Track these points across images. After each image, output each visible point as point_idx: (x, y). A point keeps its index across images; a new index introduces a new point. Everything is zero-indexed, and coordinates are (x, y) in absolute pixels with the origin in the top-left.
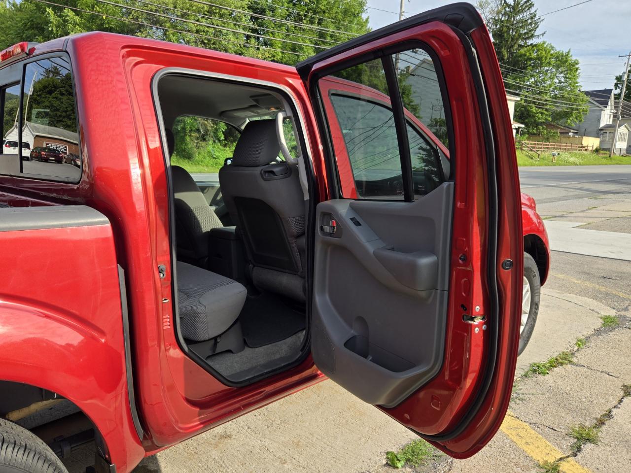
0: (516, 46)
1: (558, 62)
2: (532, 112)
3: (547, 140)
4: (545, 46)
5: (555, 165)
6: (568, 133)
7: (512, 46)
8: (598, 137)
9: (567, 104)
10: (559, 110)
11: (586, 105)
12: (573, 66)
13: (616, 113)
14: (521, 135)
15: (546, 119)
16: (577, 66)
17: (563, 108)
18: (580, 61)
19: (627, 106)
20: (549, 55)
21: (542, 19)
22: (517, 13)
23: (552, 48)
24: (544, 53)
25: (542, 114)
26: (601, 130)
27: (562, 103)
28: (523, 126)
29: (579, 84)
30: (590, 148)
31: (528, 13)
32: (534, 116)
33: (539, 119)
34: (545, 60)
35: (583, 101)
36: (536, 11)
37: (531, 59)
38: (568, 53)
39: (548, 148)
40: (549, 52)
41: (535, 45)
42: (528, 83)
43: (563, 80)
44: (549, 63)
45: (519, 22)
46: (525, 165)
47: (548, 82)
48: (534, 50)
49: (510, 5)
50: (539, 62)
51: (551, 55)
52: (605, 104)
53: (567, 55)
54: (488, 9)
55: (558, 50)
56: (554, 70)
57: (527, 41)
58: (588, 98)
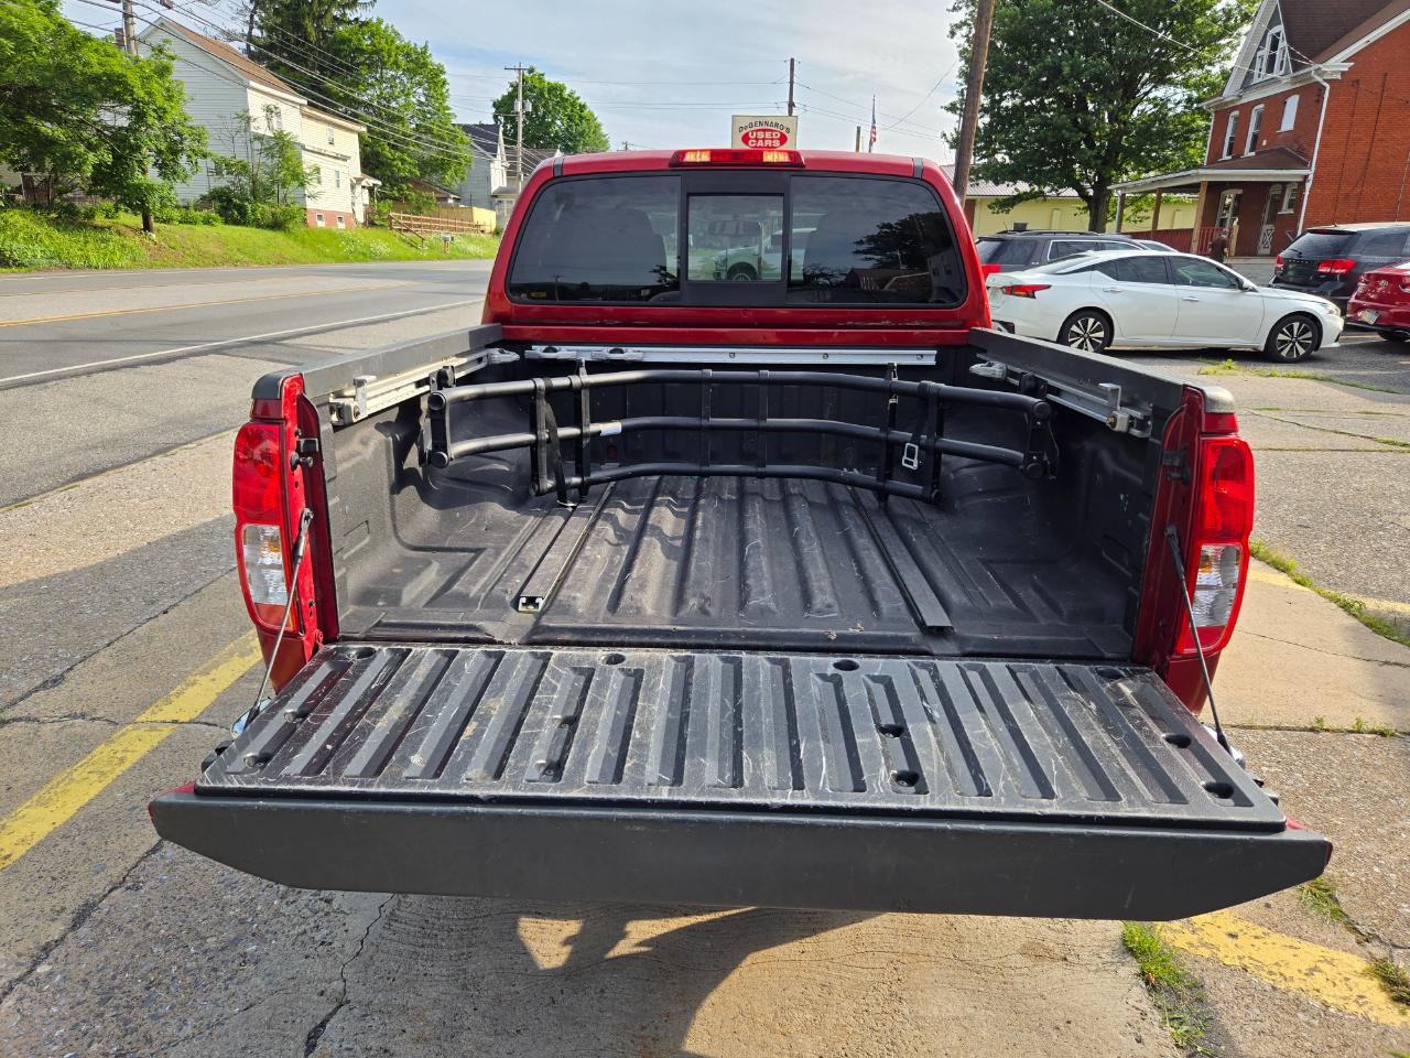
0: (329, 17)
1: (412, 65)
2: (385, 156)
3: (419, 210)
4: (383, 27)
5: (450, 259)
6: (446, 199)
7: (321, 17)
8: (491, 208)
9: (439, 145)
10: (426, 155)
11: (466, 149)
12: (437, 75)
13: (513, 167)
14: (379, 199)
15: (410, 171)
17: (432, 153)
18: (446, 69)
19: (530, 158)
20: (393, 47)
23: (397, 33)
24: (383, 42)
25: (403, 161)
26: (494, 196)
27: (431, 142)
28: (380, 183)
29: (451, 111)
30: (488, 229)
32: (391, 165)
33: (399, 169)
34: (390, 56)
35: (462, 142)
37: (362, 52)
38: (426, 47)
39: (430, 227)
40: (393, 41)
41: (364, 24)
42: (365, 98)
43: (423, 99)
44: (396, 64)
46: (409, 259)
47: (402, 101)
48: (363, 34)
50: (376, 59)
51: (397, 48)
52: (493, 150)
53: (425, 53)
55: (407, 41)
56: (405, 79)
57: (347, 11)
58: (467, 138)
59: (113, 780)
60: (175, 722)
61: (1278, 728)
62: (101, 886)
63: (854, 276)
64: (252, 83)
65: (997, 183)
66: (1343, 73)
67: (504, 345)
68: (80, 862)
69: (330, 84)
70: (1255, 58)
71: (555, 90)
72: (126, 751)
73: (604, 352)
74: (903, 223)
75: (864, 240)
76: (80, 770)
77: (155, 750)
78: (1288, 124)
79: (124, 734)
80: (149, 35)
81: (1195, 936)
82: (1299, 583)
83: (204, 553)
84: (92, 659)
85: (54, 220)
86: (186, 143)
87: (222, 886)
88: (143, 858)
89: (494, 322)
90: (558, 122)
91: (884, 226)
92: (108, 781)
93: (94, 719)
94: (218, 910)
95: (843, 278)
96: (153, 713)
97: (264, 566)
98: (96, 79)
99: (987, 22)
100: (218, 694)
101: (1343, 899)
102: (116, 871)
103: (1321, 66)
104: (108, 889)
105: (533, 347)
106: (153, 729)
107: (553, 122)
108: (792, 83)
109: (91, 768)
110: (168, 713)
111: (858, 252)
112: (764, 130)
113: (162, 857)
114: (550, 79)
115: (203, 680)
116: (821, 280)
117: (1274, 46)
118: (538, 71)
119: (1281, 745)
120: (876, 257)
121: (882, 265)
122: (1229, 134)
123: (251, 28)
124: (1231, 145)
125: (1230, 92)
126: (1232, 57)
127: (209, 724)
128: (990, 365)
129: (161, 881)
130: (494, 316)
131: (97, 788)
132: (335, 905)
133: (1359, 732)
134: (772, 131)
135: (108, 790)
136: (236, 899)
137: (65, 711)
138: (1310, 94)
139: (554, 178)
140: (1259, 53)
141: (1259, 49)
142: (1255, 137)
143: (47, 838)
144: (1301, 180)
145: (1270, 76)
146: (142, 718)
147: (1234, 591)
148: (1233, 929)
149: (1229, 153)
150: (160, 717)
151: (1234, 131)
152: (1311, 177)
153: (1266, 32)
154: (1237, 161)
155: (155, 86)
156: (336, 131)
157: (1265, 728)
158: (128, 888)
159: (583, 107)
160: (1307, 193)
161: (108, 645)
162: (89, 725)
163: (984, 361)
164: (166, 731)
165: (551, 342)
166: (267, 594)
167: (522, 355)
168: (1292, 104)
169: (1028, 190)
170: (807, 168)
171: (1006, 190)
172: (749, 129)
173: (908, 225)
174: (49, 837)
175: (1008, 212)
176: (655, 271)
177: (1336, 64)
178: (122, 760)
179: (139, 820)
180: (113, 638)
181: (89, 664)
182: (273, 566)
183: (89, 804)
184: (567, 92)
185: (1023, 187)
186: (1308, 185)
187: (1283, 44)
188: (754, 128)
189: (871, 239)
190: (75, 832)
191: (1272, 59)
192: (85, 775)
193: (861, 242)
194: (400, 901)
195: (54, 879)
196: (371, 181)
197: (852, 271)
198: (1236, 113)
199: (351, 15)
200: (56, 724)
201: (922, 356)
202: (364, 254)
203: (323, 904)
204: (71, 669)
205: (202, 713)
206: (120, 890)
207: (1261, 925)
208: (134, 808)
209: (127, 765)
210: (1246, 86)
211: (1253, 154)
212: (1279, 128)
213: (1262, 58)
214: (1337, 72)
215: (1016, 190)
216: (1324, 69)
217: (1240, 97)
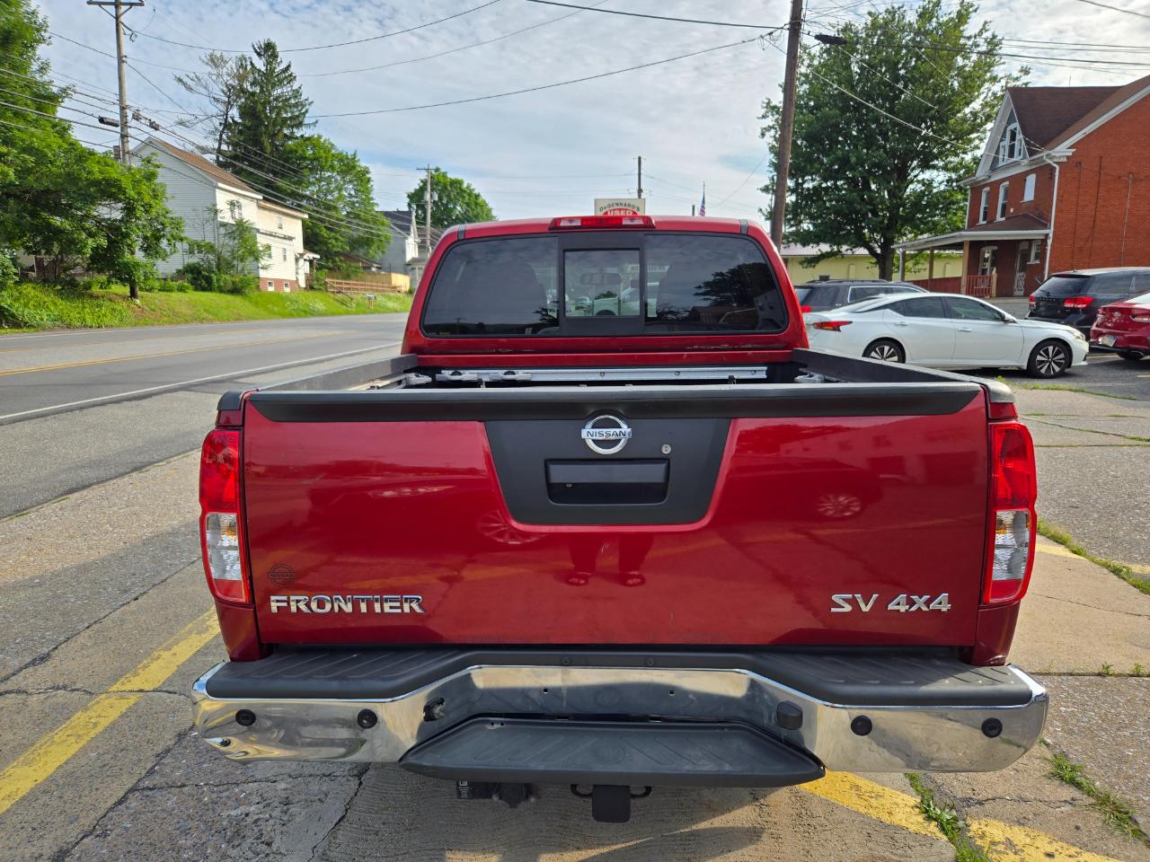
0: (280, 134)
1: (344, 168)
2: (324, 237)
3: (348, 277)
5: (373, 313)
6: (369, 268)
7: (275, 135)
8: (406, 273)
9: (365, 227)
10: (355, 234)
12: (364, 175)
13: (424, 242)
14: (317, 269)
15: (342, 248)
16: (368, 176)
17: (359, 232)
18: (371, 170)
19: (435, 235)
20: (330, 155)
21: (310, 101)
22: (274, 86)
23: (333, 145)
24: (322, 151)
25: (336, 239)
26: (409, 265)
27: (359, 225)
28: (318, 257)
29: (374, 201)
30: (403, 289)
31: (289, 89)
32: (327, 243)
33: (333, 246)
34: (326, 162)
35: (383, 224)
36: (300, 88)
37: (305, 158)
38: (355, 155)
39: (357, 289)
40: (329, 151)
41: (308, 139)
42: (308, 193)
43: (353, 192)
44: (332, 168)
45: (276, 99)
46: (340, 314)
47: (336, 194)
48: (307, 146)
49: (259, 70)
50: (316, 164)
51: (333, 156)
52: (407, 229)
53: (354, 159)
54: (225, 70)
55: (340, 150)
56: (339, 178)
57: (295, 130)
58: (387, 221)
59: (88, 742)
60: (141, 691)
61: (1071, 674)
62: (74, 834)
63: (695, 314)
64: (220, 185)
65: (804, 245)
66: (1068, 157)
67: (419, 370)
68: (56, 813)
69: (281, 183)
70: (999, 147)
71: (456, 184)
72: (99, 716)
73: (500, 374)
74: (732, 272)
75: (702, 285)
76: (61, 734)
77: (123, 716)
78: (1029, 195)
79: (98, 702)
80: (139, 150)
81: (1017, 857)
82: (1075, 552)
83: (170, 549)
84: (74, 639)
85: (58, 290)
86: (168, 229)
87: (178, 832)
88: (111, 809)
89: (411, 352)
90: (459, 208)
91: (717, 274)
92: (84, 742)
93: (73, 690)
94: (174, 854)
95: (686, 314)
96: (123, 684)
97: (223, 548)
98: (96, 183)
99: (789, 125)
100: (178, 666)
101: (1141, 820)
102: (87, 821)
103: (1050, 152)
104: (80, 836)
105: (443, 372)
106: (122, 698)
107: (455, 207)
108: (640, 174)
109: (69, 732)
110: (136, 683)
111: (697, 294)
112: (620, 210)
113: (127, 808)
114: (451, 176)
115: (166, 655)
116: (670, 316)
117: (1013, 138)
118: (442, 170)
119: (1075, 688)
120: (714, 298)
121: (716, 304)
122: (983, 205)
123: (220, 144)
124: (985, 213)
125: (981, 173)
126: (980, 146)
127: (170, 693)
128: (811, 376)
129: (126, 829)
130: (411, 347)
131: (74, 749)
132: (274, 847)
133: (1138, 676)
134: (626, 210)
135: (84, 750)
136: (189, 843)
137: (50, 684)
138: (1045, 173)
139: (459, 240)
140: (1002, 144)
141: (1001, 140)
142: (1004, 206)
143: (29, 794)
144: (1043, 237)
145: (1012, 160)
146: (114, 688)
147: (1026, 550)
148: (1050, 849)
149: (984, 219)
150: (128, 687)
151: (987, 203)
152: (1051, 235)
153: (1005, 130)
154: (991, 223)
155: (144, 188)
156: (284, 218)
157: (1060, 675)
158: (98, 836)
159: (477, 196)
160: (1049, 248)
161: (88, 627)
162: (69, 695)
163: (806, 374)
164: (133, 699)
165: (457, 368)
166: (224, 571)
167: (433, 377)
168: (1031, 180)
169: (829, 250)
170: (657, 228)
171: (812, 250)
172: (608, 209)
173: (737, 273)
174: (32, 791)
175: (814, 267)
176: (538, 312)
177: (1063, 150)
178: (95, 725)
179: (108, 776)
180: (92, 621)
181: (72, 644)
182: (230, 548)
183: (66, 763)
184: (465, 185)
185: (825, 248)
186: (1050, 242)
187: (1019, 136)
188: (612, 208)
189: (707, 284)
190: (54, 787)
191: (1012, 148)
192: (64, 738)
193: (700, 287)
194: (330, 842)
195: (34, 829)
196: (311, 255)
197: (694, 309)
198: (987, 189)
199: (298, 133)
200: (41, 695)
201: (755, 371)
202: (305, 312)
203: (264, 847)
204: (56, 648)
205: (164, 683)
206: (90, 838)
207: (1074, 845)
208: (105, 765)
209: (100, 729)
210: (993, 168)
211: (1004, 219)
212: (1023, 199)
213: (1004, 147)
214: (1063, 156)
215: (820, 250)
216: (1054, 154)
217: (990, 177)
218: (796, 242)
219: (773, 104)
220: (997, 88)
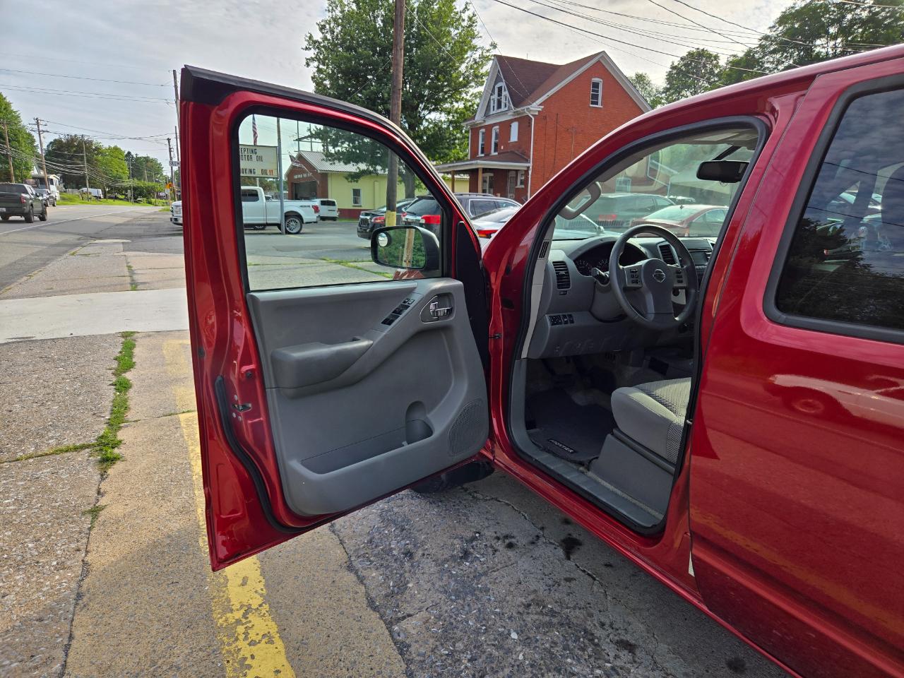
65: (346, 164)
66: (539, 111)
70: (490, 99)
78: (514, 137)
103: (529, 107)
117: (500, 95)
122: (480, 142)
124: (483, 149)
125: (479, 118)
138: (524, 121)
140: (492, 97)
141: (491, 95)
142: (496, 145)
144: (526, 169)
145: (500, 110)
149: (482, 152)
151: (483, 140)
152: (531, 168)
153: (494, 87)
154: (487, 156)
160: (530, 177)
168: (515, 126)
169: (365, 168)
171: (352, 168)
175: (357, 181)
177: (535, 107)
185: (363, 166)
186: (530, 172)
187: (505, 93)
191: (500, 101)
198: (483, 130)
210: (487, 115)
211: (496, 153)
212: (509, 140)
213: (494, 100)
214: (536, 111)
215: (358, 168)
216: (532, 109)
217: (484, 121)
218: (339, 160)
219: (315, 38)
220: (477, 55)
